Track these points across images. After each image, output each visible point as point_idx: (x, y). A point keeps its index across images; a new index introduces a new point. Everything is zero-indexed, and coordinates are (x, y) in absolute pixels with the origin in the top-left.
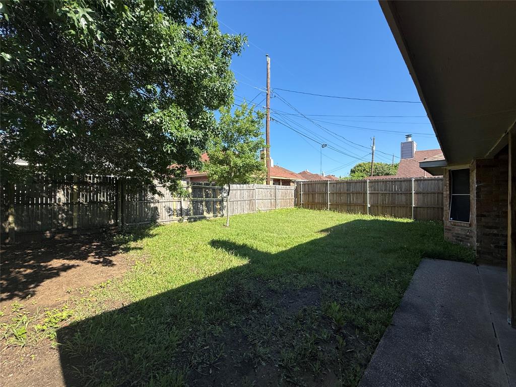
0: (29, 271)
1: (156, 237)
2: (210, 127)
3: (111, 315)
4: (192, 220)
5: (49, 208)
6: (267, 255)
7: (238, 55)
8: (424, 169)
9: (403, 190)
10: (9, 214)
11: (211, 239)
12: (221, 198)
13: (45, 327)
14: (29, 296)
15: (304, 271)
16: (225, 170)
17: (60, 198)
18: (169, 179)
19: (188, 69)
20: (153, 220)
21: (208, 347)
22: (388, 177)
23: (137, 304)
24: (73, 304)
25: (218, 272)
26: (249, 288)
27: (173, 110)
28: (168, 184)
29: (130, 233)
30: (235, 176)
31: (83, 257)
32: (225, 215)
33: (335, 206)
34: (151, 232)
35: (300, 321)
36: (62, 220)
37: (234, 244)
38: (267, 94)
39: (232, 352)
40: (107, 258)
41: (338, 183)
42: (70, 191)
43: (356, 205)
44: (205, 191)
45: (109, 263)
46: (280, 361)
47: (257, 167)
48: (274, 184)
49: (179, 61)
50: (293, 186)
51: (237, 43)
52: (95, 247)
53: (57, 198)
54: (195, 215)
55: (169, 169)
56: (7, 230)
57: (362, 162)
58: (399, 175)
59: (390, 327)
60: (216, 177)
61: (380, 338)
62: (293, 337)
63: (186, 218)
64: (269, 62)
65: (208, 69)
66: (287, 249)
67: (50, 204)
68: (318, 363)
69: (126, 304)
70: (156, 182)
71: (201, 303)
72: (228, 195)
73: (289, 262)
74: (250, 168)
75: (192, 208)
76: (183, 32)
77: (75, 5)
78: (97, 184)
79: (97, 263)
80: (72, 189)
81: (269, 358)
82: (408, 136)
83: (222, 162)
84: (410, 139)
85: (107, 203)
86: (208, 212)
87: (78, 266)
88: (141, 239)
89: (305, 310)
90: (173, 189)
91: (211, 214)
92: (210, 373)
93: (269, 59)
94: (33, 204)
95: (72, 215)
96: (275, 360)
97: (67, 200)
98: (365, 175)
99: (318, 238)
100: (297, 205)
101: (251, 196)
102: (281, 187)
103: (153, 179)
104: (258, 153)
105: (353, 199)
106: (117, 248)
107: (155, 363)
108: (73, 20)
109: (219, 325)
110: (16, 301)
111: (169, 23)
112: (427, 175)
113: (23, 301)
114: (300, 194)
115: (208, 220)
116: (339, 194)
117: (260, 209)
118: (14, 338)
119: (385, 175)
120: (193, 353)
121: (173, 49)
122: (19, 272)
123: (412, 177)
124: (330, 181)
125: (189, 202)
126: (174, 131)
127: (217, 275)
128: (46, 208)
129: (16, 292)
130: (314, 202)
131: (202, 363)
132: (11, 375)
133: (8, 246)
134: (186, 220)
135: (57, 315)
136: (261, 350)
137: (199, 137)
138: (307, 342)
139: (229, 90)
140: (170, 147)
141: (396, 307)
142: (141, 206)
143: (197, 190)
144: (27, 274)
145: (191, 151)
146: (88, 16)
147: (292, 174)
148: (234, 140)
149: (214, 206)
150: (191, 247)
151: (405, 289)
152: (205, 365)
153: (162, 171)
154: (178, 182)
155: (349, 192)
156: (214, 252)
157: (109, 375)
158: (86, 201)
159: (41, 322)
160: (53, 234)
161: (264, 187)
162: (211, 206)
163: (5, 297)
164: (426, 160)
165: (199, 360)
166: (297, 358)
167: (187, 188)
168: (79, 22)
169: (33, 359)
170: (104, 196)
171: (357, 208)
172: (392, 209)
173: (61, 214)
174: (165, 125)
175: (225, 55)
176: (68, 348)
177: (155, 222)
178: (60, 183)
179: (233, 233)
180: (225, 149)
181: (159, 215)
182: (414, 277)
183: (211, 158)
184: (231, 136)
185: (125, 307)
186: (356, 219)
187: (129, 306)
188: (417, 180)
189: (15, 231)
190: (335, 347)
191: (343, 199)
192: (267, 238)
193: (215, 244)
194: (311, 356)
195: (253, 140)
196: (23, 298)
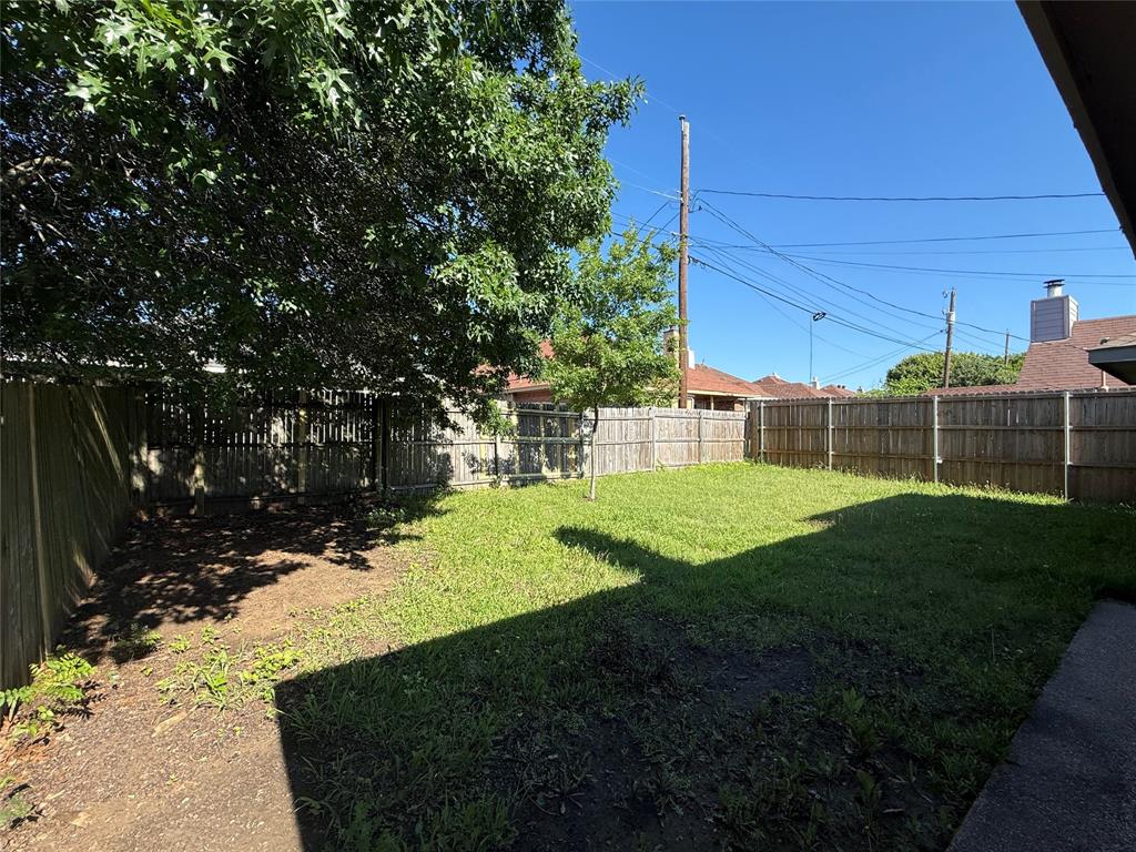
0: (227, 570)
1: (448, 515)
2: (561, 284)
3: (368, 666)
4: (518, 483)
5: (259, 452)
6: (681, 567)
7: (623, 125)
8: (1102, 366)
9: (1037, 421)
10: (196, 463)
11: (557, 526)
12: (577, 438)
13: (255, 677)
14: (229, 616)
15: (772, 608)
16: (587, 377)
17: (276, 435)
18: (473, 396)
19: (520, 165)
20: (440, 480)
21: (556, 756)
22: (991, 390)
23: (414, 649)
24: (301, 638)
25: (574, 596)
26: (642, 637)
27: (488, 254)
28: (471, 407)
29: (398, 506)
30: (610, 390)
31: (316, 549)
32: (587, 474)
33: (846, 461)
34: (438, 506)
35: (765, 725)
36: (280, 476)
37: (608, 537)
38: (682, 205)
39: (608, 774)
40: (358, 553)
41: (855, 404)
42: (293, 421)
43: (903, 457)
44: (545, 422)
45: (361, 564)
46: (717, 810)
47: (658, 368)
48: (695, 407)
49: (501, 151)
50: (741, 412)
51: (621, 99)
52: (336, 530)
53: (273, 433)
54: (524, 474)
55: (473, 376)
56: (193, 492)
57: (919, 352)
58: (1026, 383)
59: (1006, 768)
60: (568, 392)
61: (978, 792)
62: (747, 759)
63: (506, 478)
64: (687, 132)
65: (560, 161)
66: (729, 555)
67: (261, 446)
68: (812, 828)
69: (395, 648)
70: (447, 403)
71: (540, 660)
72: (594, 431)
73: (733, 586)
74: (642, 372)
75: (518, 458)
76: (510, 90)
77: (321, 64)
78: (340, 407)
79: (340, 562)
80: (298, 416)
81: (692, 799)
82: (1052, 284)
83: (580, 360)
84: (1058, 292)
85: (356, 445)
86: (551, 467)
87: (308, 565)
88: (420, 520)
89: (775, 701)
90: (481, 417)
91: (557, 473)
92: (563, 812)
93: (686, 126)
94: (232, 445)
95: (297, 466)
96: (705, 806)
97: (289, 438)
98: (927, 385)
99: (805, 533)
100: (751, 454)
101: (643, 434)
102: (712, 412)
103: (443, 397)
104: (660, 338)
105: (896, 443)
106: (376, 535)
107: (452, 775)
108: (318, 94)
109: (578, 711)
110: (209, 621)
111: (484, 74)
112: (1110, 384)
113: (219, 624)
114: (760, 430)
115: (550, 485)
116: (859, 431)
117: (664, 463)
118: (207, 691)
119: (983, 384)
120: (525, 765)
121: (492, 128)
122: (212, 570)
123: (1064, 387)
124: (833, 399)
125: (512, 446)
126: (490, 296)
127: (572, 603)
128: (255, 451)
129: (208, 607)
130: (793, 450)
131: (545, 788)
132: (204, 759)
133: (194, 521)
134: (506, 484)
135: (275, 656)
136: (673, 778)
137: (539, 308)
138: (781, 776)
139: (602, 201)
140: (481, 331)
141: (1022, 720)
142: (419, 452)
143: (528, 420)
144: (224, 575)
145: (520, 337)
146: (342, 83)
147: (738, 384)
148: (609, 311)
149: (562, 454)
150: (518, 541)
151: (1047, 677)
152: (551, 795)
153: (461, 382)
154: (491, 402)
155: (884, 426)
156: (564, 553)
157: (366, 786)
158: (321, 441)
159: (250, 667)
160: (266, 502)
161: (673, 415)
162: (557, 455)
163: (191, 615)
164: (1105, 346)
165: (537, 780)
166: (758, 811)
167: (509, 415)
168: (327, 97)
169: (238, 733)
170: (351, 431)
171: (907, 465)
172: (1007, 470)
173: (279, 464)
174: (472, 285)
175: (595, 127)
176: (295, 722)
177: (445, 485)
178: (277, 405)
179: (605, 513)
180: (588, 332)
181: (452, 471)
182: (1073, 647)
183: (559, 351)
184: (601, 302)
185: (393, 654)
186: (904, 492)
187: (400, 652)
188: (1077, 397)
189: (206, 496)
190: (852, 797)
191: (869, 442)
192: (681, 529)
193: (567, 535)
194: (793, 811)
195: (650, 309)
196: (219, 618)
